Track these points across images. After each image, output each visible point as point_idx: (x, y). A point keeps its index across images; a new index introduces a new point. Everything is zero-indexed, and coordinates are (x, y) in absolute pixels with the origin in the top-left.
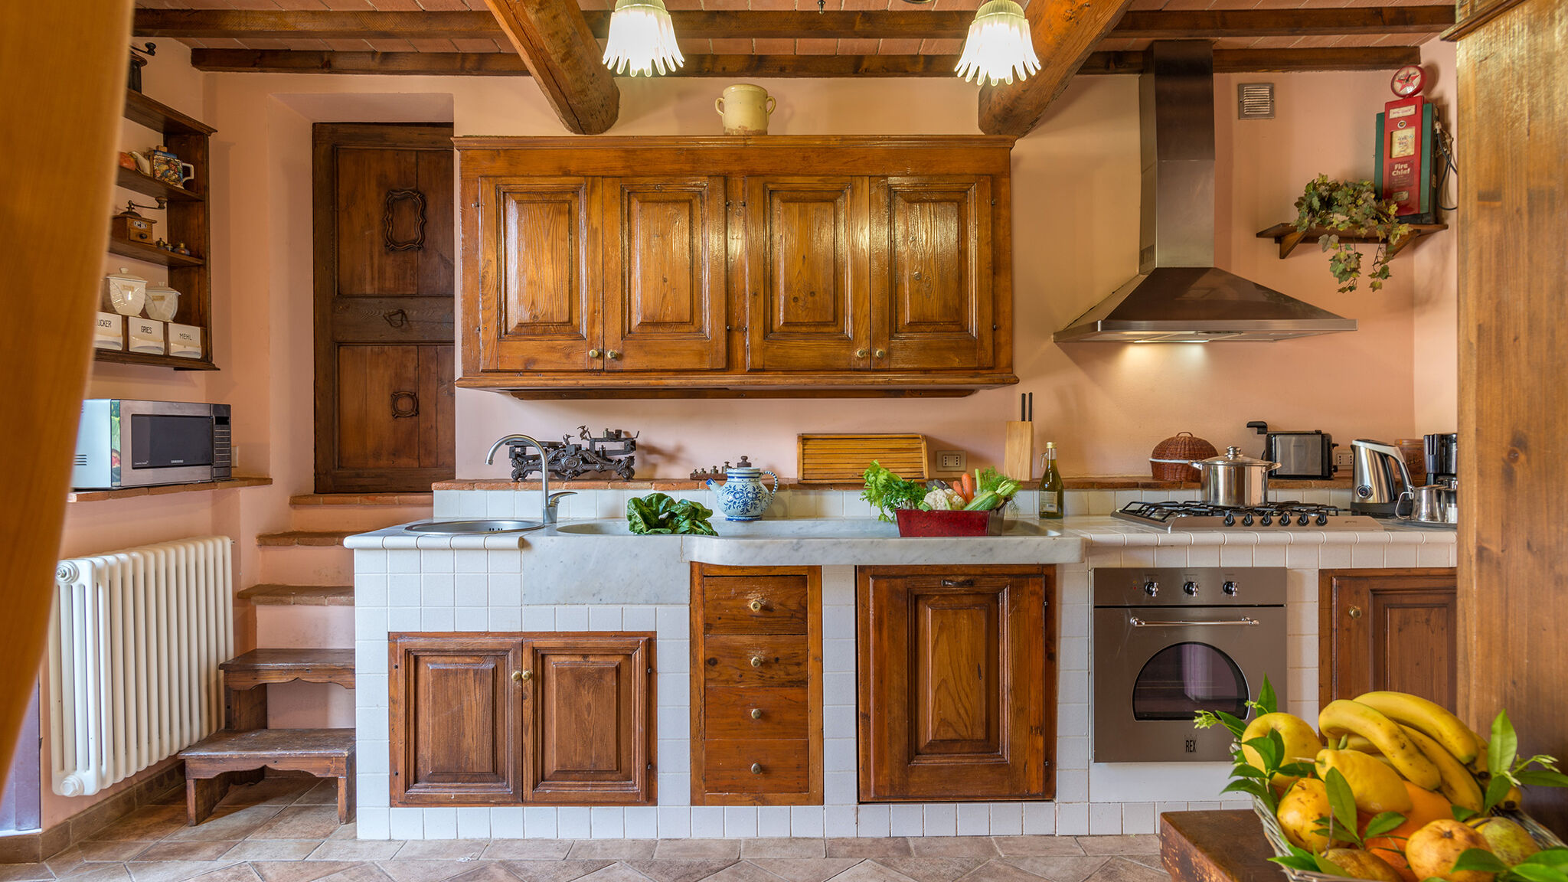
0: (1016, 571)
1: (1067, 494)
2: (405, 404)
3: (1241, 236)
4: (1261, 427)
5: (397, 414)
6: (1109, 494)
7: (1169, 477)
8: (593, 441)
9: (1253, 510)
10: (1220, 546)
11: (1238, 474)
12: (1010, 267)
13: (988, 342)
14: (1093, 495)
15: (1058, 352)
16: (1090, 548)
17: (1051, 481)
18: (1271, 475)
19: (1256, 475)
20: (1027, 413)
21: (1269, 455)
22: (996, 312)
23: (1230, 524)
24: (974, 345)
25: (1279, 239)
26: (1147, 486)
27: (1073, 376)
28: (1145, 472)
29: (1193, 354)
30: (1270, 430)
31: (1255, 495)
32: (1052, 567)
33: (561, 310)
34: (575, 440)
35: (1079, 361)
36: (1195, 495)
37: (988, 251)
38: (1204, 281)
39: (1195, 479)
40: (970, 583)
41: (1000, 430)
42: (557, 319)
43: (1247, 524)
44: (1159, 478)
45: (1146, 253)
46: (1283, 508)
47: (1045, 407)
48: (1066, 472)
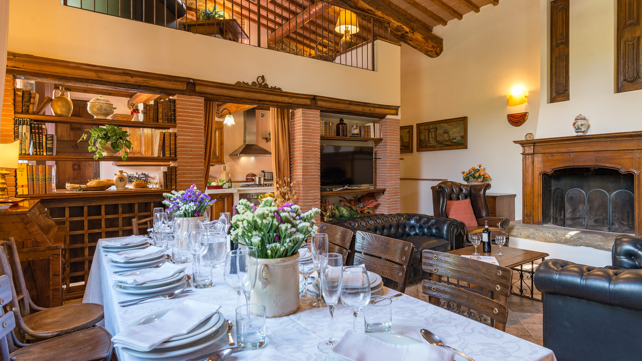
0: (227, 194)
1: (232, 183)
2: (76, 167)
3: (260, 138)
4: (263, 172)
5: (74, 169)
6: (239, 183)
7: (249, 180)
8: (139, 175)
9: (262, 184)
10: (257, 189)
11: (260, 179)
12: (223, 144)
13: (220, 157)
14: (236, 183)
15: (230, 158)
16: (239, 190)
17: (230, 181)
18: (265, 179)
19: (262, 179)
20: (225, 169)
21: (265, 176)
22: (221, 152)
23: (258, 186)
24: (217, 158)
25: (266, 139)
26: (245, 182)
27: (232, 162)
28: (245, 180)
29: (252, 159)
30: (265, 172)
31: (262, 182)
32: (233, 194)
33: (138, 150)
34: (135, 175)
35: (233, 160)
36: (253, 183)
37: (220, 142)
38: (253, 147)
39: (253, 180)
40: (220, 197)
41: (220, 172)
42: (137, 151)
43: (261, 186)
44: (247, 180)
45: (245, 141)
46: (266, 184)
47: (228, 168)
48: (232, 180)
